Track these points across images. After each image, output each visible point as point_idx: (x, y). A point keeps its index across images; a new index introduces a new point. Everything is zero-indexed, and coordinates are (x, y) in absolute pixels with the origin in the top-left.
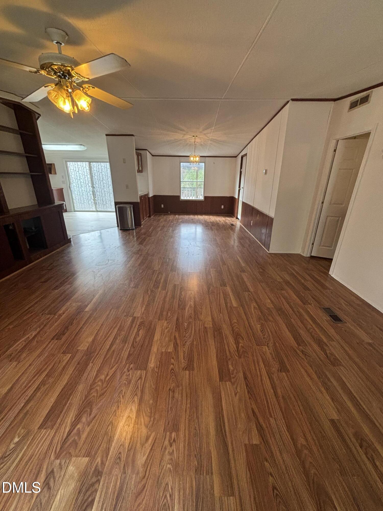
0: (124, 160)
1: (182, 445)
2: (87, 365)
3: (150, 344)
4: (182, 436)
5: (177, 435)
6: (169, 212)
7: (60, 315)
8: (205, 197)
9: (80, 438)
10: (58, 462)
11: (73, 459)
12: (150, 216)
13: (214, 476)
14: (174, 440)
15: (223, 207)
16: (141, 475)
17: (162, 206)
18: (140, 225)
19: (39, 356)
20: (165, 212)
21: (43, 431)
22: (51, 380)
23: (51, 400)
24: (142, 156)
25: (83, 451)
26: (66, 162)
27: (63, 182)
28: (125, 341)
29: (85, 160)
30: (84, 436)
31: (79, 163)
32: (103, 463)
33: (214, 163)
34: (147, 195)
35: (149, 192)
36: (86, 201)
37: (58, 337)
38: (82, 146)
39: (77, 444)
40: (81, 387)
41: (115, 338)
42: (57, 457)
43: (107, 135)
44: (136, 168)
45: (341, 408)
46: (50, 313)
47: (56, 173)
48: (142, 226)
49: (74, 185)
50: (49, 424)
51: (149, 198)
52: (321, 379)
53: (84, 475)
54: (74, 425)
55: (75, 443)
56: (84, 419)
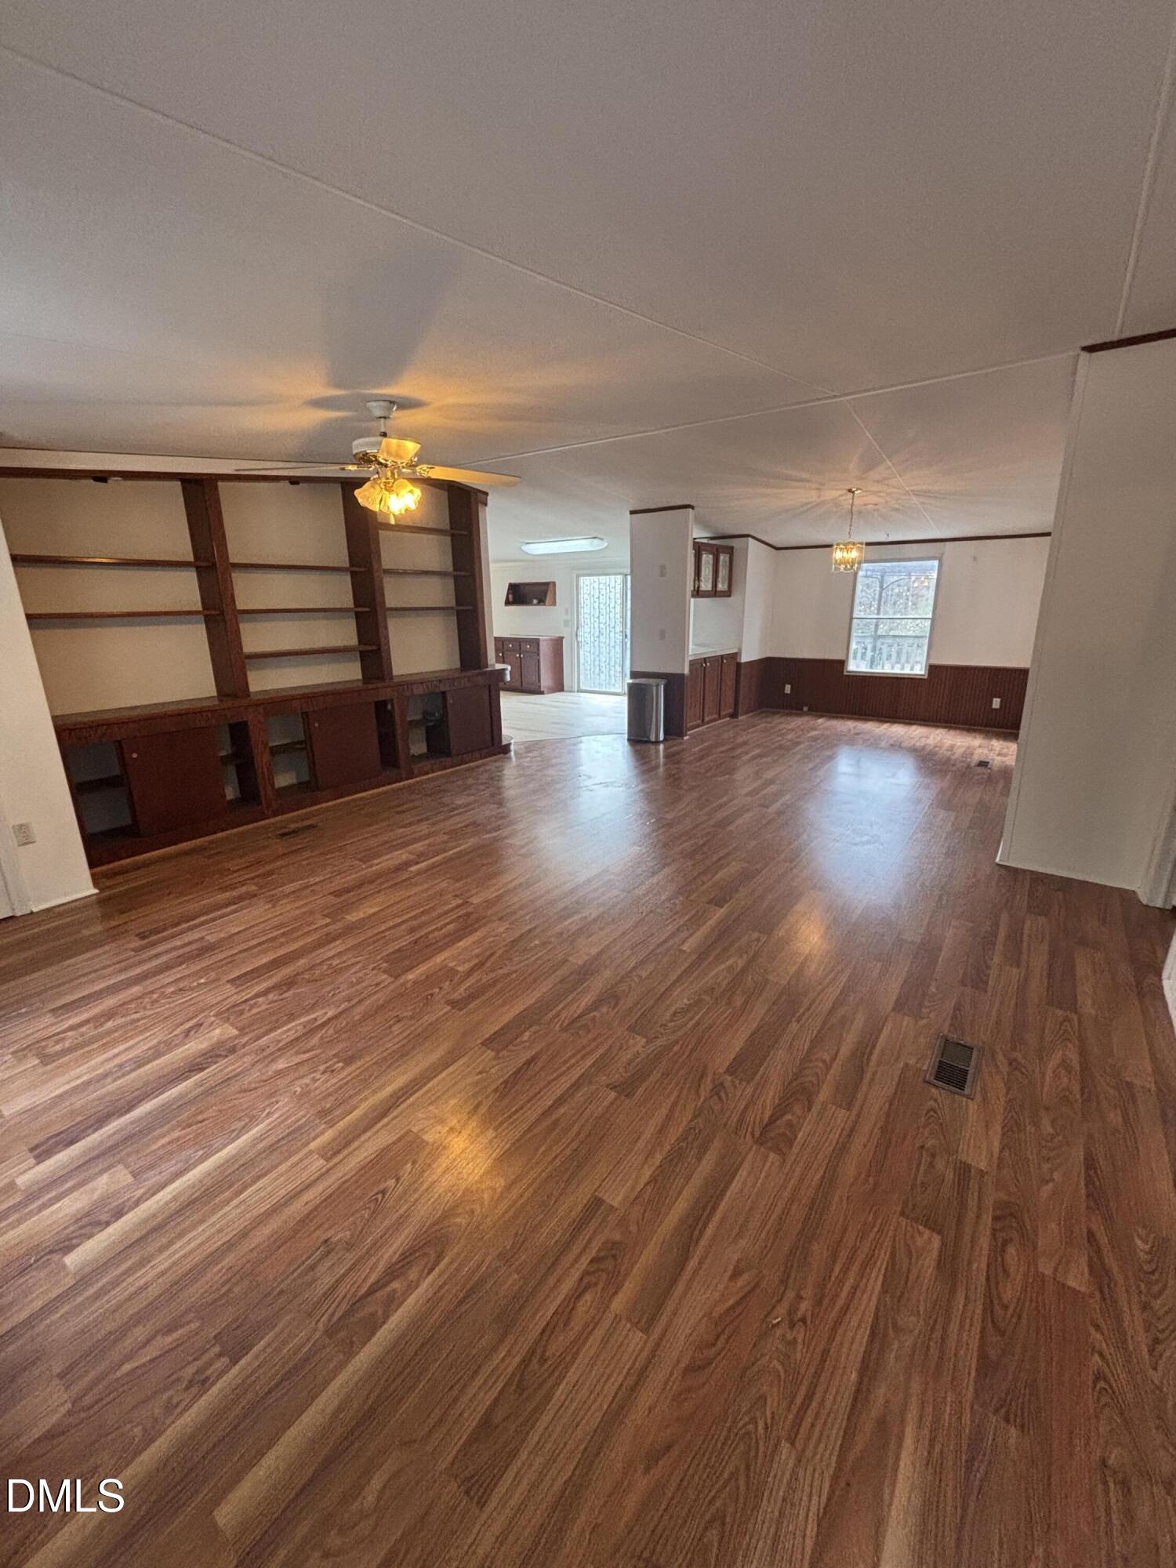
0: (663, 567)
1: (334, 1081)
2: (334, 940)
3: (441, 949)
4: (345, 1073)
5: (342, 1068)
6: (805, 709)
7: (371, 866)
8: (933, 669)
9: (249, 1010)
10: (213, 1019)
11: (227, 1025)
12: (734, 715)
13: (330, 1131)
14: (332, 1071)
15: (996, 703)
16: (264, 1078)
17: (788, 689)
18: (681, 735)
19: (297, 908)
20: (793, 706)
21: (229, 986)
22: (282, 940)
23: (264, 960)
24: (735, 553)
25: (239, 1025)
26: (578, 576)
27: (566, 623)
28: (412, 930)
29: (614, 571)
30: (255, 1011)
31: (603, 579)
32: (244, 1046)
33: (975, 559)
34: (734, 656)
35: (740, 650)
36: (604, 669)
37: (337, 894)
38: (596, 541)
39: (241, 1014)
40: (302, 962)
41: (404, 922)
42: (215, 1016)
43: (632, 512)
44: (690, 587)
45: (649, 1201)
46: (360, 860)
47: (554, 603)
48: (686, 738)
49: (585, 634)
50: (238, 982)
51: (739, 665)
52: (683, 1144)
53: (220, 1044)
54: (258, 995)
55: (242, 1012)
56: (271, 996)
